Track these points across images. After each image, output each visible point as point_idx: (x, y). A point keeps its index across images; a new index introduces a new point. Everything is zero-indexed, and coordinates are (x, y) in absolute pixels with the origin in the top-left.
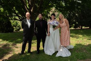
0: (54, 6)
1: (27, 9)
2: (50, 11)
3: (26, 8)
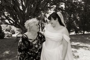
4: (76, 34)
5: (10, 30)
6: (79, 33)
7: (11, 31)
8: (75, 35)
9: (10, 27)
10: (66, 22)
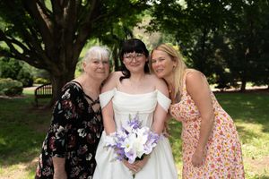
0: (150, 7)
1: (43, 16)
2: (134, 24)
3: (40, 10)
4: (219, 90)
5: (17, 72)
6: (229, 87)
7: (18, 77)
8: (218, 92)
9: (17, 64)
10: (191, 51)
